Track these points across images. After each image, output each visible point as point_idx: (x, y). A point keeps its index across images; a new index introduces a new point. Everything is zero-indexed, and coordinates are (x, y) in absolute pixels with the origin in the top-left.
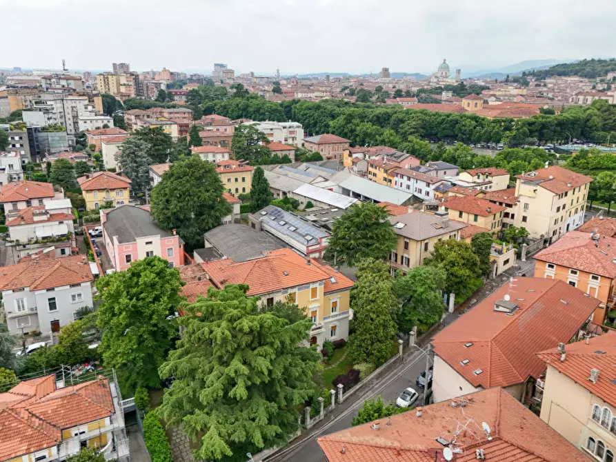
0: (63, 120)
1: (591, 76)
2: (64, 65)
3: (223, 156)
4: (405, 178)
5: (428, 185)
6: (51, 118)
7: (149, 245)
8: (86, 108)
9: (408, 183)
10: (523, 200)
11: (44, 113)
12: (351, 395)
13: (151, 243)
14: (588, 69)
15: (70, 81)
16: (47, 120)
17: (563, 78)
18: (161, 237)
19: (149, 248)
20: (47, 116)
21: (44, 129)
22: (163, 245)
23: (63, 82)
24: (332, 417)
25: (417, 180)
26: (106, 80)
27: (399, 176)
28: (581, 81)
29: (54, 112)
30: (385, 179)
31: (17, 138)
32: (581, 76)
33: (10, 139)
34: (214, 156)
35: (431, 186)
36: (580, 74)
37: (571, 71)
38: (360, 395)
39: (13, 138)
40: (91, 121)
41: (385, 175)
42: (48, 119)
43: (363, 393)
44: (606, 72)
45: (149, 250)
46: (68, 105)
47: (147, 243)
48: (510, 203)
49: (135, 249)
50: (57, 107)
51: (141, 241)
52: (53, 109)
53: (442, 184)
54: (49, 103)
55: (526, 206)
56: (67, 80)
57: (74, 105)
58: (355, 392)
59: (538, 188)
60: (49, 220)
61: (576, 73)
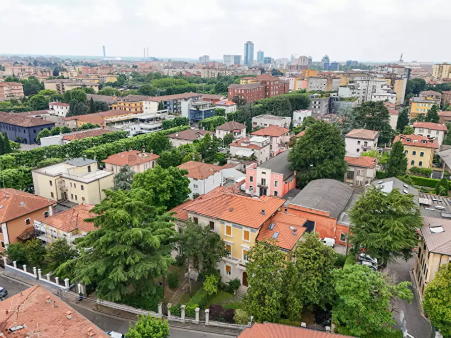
0: (365, 95)
2: (401, 57)
3: (437, 133)
6: (355, 93)
7: (264, 175)
8: (382, 87)
11: (350, 89)
12: (220, 327)
13: (265, 173)
15: (396, 69)
16: (351, 93)
18: (272, 171)
19: (264, 176)
20: (352, 91)
21: (342, 99)
22: (272, 177)
23: (390, 70)
24: (188, 327)
26: (441, 68)
29: (358, 88)
31: (317, 103)
33: (313, 102)
34: (429, 132)
38: (226, 333)
39: (315, 103)
40: (379, 96)
42: (353, 93)
43: (230, 333)
45: (264, 178)
46: (371, 84)
47: (263, 173)
49: (255, 174)
50: (363, 85)
51: (259, 170)
52: (359, 86)
54: (358, 82)
56: (393, 67)
57: (375, 84)
58: (225, 328)
60: (247, 147)
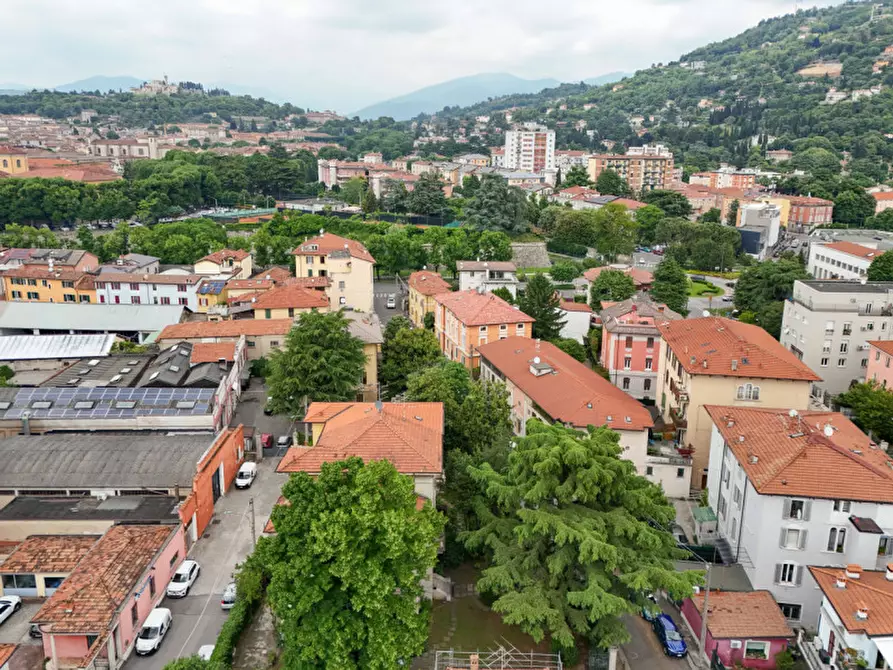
1: (57, 115)
4: (125, 288)
5: (182, 288)
9: (135, 293)
10: (337, 279)
14: (48, 105)
17: (14, 118)
25: (154, 284)
27: (109, 286)
28: (46, 123)
30: (72, 298)
32: (40, 115)
35: (188, 288)
36: (37, 111)
37: (23, 107)
41: (70, 291)
44: (78, 111)
48: (322, 285)
53: (204, 282)
55: (342, 284)
59: (352, 260)
61: (32, 111)
